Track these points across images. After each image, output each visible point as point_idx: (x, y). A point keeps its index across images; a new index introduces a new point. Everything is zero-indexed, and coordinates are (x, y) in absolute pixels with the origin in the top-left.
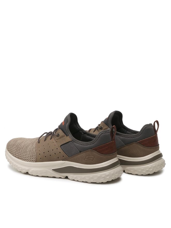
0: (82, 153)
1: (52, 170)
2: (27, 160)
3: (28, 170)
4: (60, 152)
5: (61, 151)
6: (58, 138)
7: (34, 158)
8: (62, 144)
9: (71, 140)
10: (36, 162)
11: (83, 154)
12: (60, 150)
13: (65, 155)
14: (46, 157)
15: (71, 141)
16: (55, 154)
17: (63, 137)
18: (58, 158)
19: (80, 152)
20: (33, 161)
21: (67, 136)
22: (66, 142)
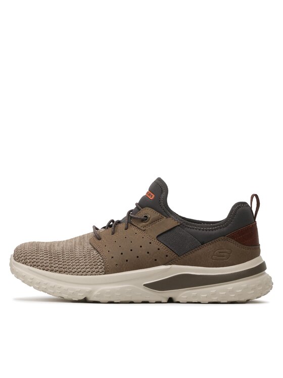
0: (205, 245)
1: (145, 285)
2: (84, 273)
3: (91, 291)
4: (159, 249)
5: (161, 246)
6: (147, 223)
7: (99, 267)
8: (159, 234)
9: (179, 224)
10: (105, 274)
11: (208, 248)
12: (156, 244)
13: (170, 253)
14: (127, 261)
15: (179, 226)
16: (148, 253)
17: (157, 220)
18: (156, 260)
19: (203, 244)
20: (98, 273)
21: (167, 218)
22: (170, 228)
